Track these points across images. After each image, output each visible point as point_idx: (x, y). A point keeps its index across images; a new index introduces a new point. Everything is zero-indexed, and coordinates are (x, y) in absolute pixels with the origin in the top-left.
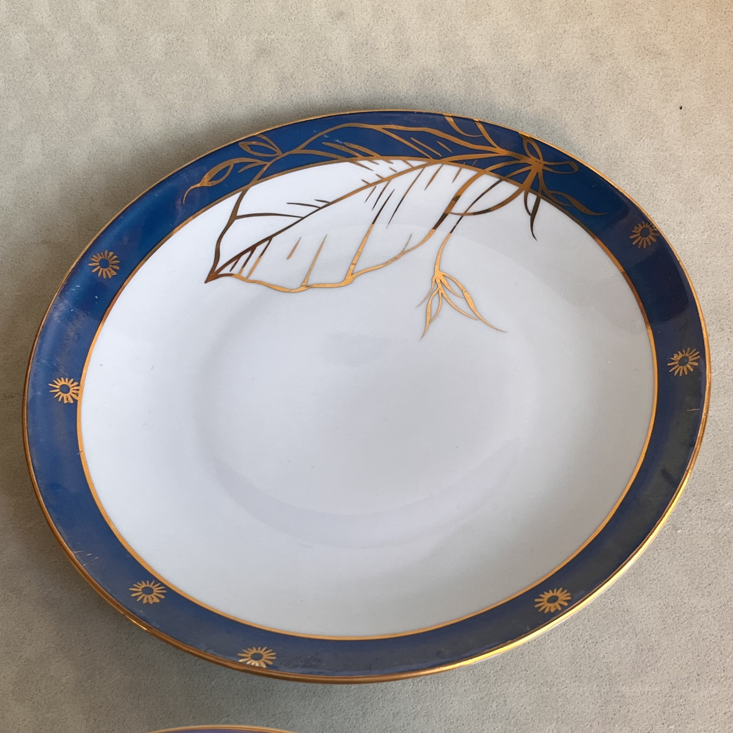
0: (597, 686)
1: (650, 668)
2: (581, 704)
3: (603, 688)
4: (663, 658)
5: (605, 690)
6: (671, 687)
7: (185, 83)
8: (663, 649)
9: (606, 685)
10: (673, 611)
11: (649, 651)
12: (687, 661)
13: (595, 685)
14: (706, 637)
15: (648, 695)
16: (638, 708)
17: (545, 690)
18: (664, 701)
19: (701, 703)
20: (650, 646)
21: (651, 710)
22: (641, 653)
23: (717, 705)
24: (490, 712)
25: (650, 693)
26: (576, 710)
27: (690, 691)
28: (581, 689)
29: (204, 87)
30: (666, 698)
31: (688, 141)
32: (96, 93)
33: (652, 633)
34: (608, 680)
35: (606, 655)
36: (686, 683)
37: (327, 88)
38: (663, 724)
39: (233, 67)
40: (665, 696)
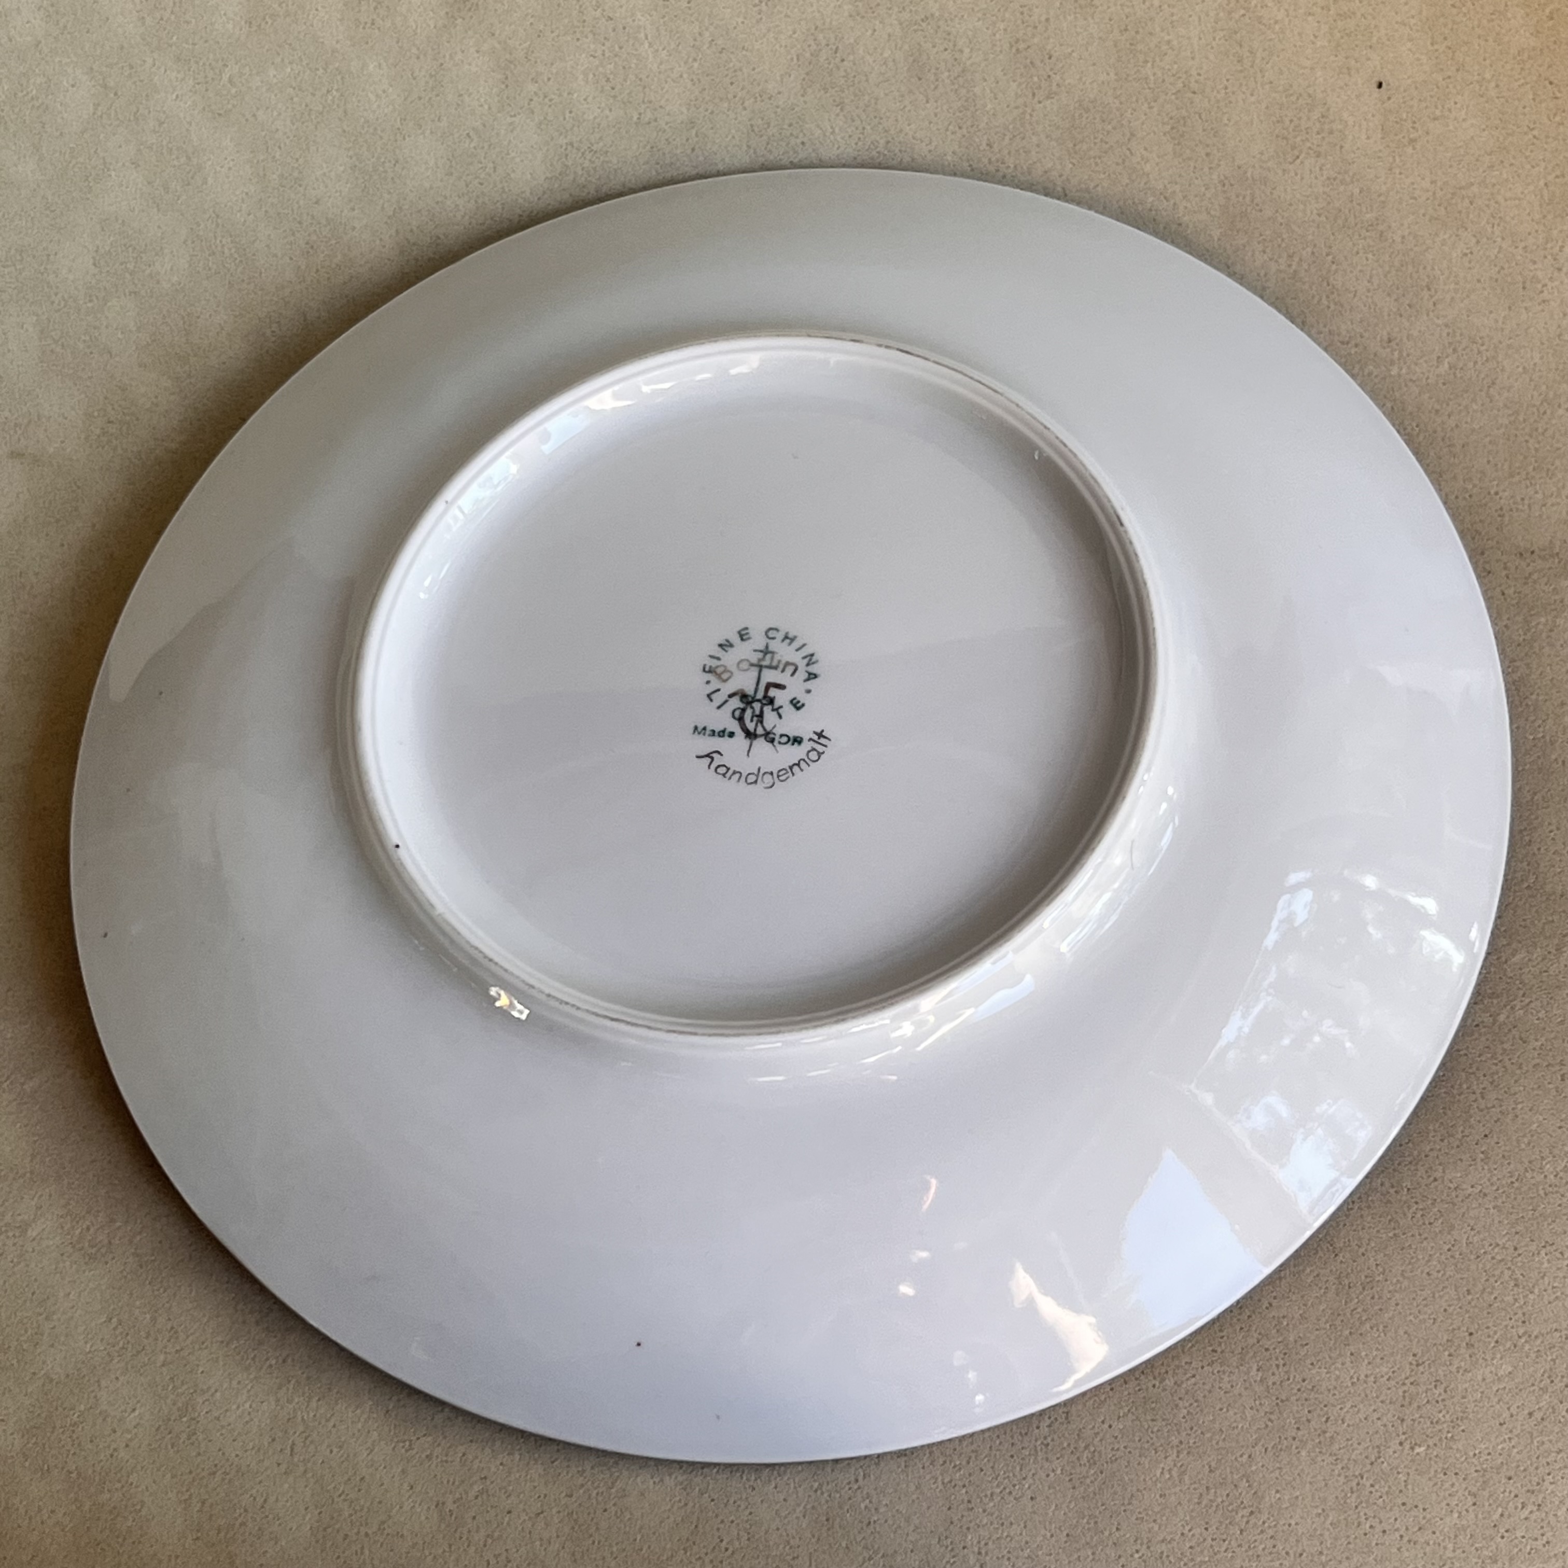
0: (1258, 1370)
1: (1368, 1326)
2: (1228, 1411)
3: (1270, 1373)
4: (1393, 1302)
5: (1276, 1378)
6: (1414, 1363)
7: (294, 85)
8: (1395, 1281)
9: (1278, 1366)
10: (1412, 1198)
11: (1364, 1289)
12: (1445, 1305)
13: (1255, 1367)
14: (1482, 1251)
15: (1365, 1382)
16: (1347, 1412)
17: (1150, 1385)
18: (1401, 1394)
19: (1479, 1395)
20: (1366, 1277)
21: (1376, 1415)
22: (1348, 1294)
23: (1513, 1396)
24: (1036, 1440)
25: (1372, 1379)
26: (1217, 1426)
27: (1454, 1369)
28: (1226, 1379)
29: (337, 90)
30: (1405, 1388)
31: (1398, 159)
32: (101, 117)
33: (1369, 1247)
34: (1282, 1356)
35: (1275, 1303)
36: (1447, 1353)
37: (608, 80)
38: (1401, 1444)
39: (398, 42)
40: (1404, 1384)
